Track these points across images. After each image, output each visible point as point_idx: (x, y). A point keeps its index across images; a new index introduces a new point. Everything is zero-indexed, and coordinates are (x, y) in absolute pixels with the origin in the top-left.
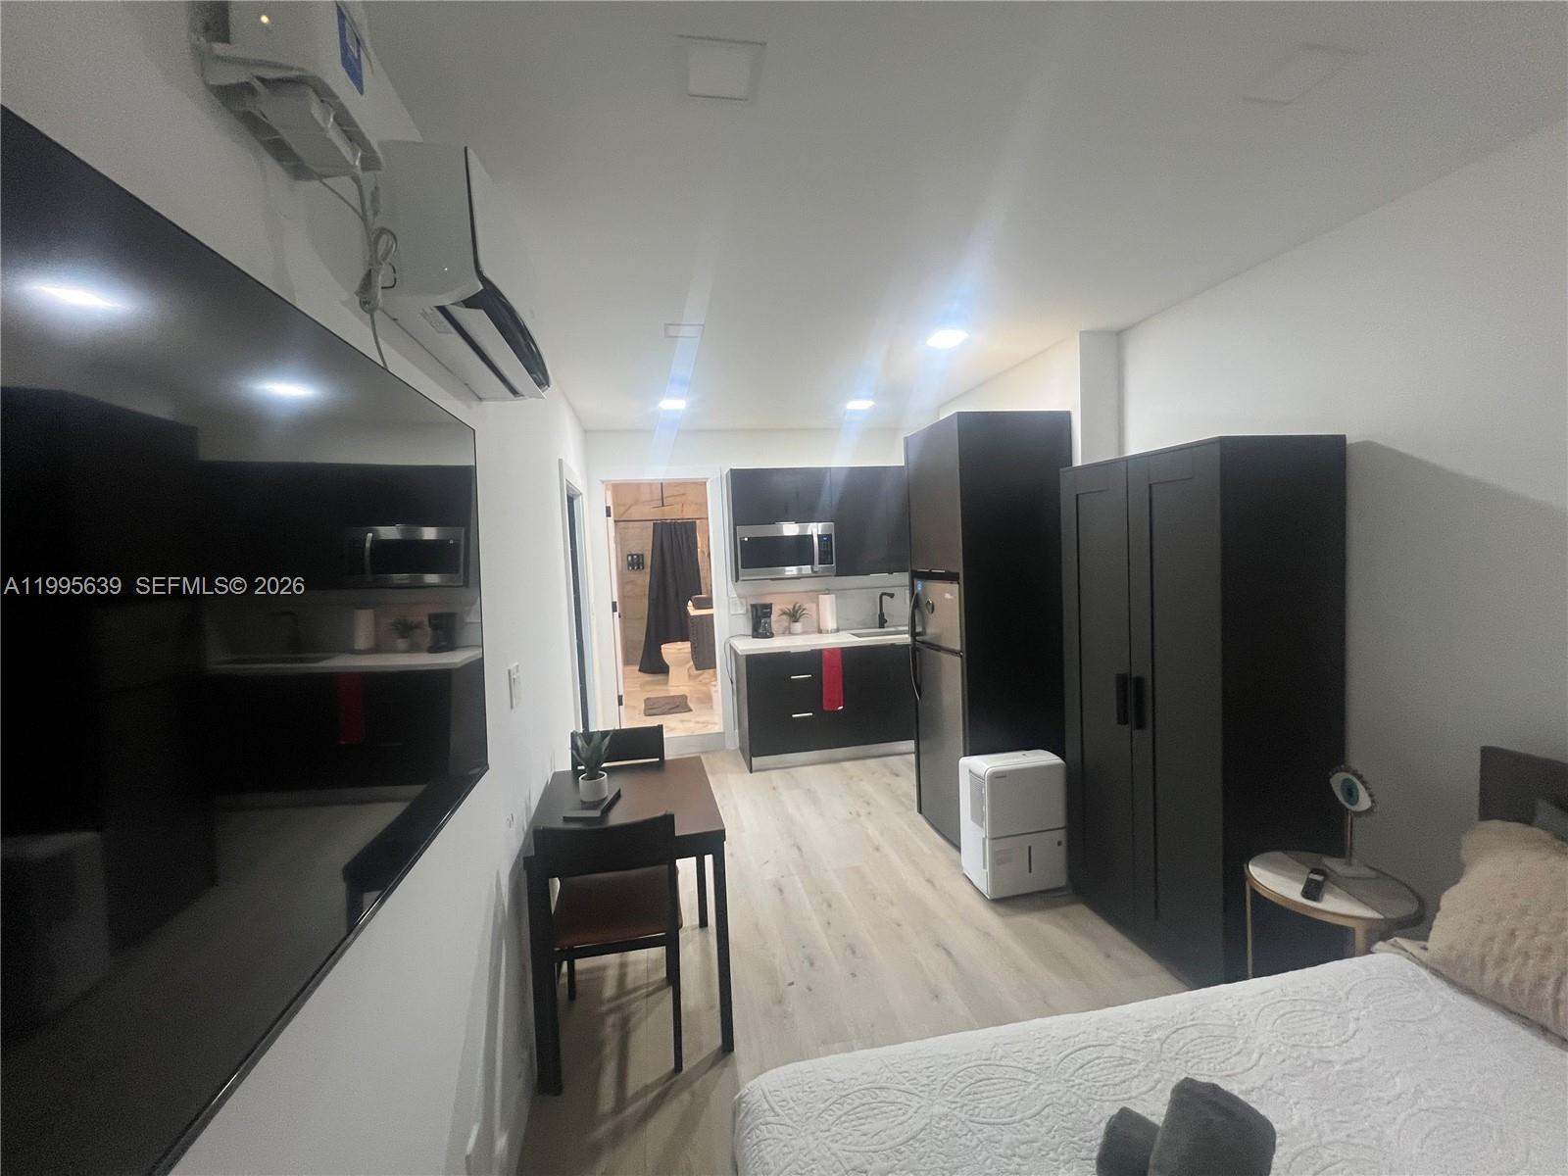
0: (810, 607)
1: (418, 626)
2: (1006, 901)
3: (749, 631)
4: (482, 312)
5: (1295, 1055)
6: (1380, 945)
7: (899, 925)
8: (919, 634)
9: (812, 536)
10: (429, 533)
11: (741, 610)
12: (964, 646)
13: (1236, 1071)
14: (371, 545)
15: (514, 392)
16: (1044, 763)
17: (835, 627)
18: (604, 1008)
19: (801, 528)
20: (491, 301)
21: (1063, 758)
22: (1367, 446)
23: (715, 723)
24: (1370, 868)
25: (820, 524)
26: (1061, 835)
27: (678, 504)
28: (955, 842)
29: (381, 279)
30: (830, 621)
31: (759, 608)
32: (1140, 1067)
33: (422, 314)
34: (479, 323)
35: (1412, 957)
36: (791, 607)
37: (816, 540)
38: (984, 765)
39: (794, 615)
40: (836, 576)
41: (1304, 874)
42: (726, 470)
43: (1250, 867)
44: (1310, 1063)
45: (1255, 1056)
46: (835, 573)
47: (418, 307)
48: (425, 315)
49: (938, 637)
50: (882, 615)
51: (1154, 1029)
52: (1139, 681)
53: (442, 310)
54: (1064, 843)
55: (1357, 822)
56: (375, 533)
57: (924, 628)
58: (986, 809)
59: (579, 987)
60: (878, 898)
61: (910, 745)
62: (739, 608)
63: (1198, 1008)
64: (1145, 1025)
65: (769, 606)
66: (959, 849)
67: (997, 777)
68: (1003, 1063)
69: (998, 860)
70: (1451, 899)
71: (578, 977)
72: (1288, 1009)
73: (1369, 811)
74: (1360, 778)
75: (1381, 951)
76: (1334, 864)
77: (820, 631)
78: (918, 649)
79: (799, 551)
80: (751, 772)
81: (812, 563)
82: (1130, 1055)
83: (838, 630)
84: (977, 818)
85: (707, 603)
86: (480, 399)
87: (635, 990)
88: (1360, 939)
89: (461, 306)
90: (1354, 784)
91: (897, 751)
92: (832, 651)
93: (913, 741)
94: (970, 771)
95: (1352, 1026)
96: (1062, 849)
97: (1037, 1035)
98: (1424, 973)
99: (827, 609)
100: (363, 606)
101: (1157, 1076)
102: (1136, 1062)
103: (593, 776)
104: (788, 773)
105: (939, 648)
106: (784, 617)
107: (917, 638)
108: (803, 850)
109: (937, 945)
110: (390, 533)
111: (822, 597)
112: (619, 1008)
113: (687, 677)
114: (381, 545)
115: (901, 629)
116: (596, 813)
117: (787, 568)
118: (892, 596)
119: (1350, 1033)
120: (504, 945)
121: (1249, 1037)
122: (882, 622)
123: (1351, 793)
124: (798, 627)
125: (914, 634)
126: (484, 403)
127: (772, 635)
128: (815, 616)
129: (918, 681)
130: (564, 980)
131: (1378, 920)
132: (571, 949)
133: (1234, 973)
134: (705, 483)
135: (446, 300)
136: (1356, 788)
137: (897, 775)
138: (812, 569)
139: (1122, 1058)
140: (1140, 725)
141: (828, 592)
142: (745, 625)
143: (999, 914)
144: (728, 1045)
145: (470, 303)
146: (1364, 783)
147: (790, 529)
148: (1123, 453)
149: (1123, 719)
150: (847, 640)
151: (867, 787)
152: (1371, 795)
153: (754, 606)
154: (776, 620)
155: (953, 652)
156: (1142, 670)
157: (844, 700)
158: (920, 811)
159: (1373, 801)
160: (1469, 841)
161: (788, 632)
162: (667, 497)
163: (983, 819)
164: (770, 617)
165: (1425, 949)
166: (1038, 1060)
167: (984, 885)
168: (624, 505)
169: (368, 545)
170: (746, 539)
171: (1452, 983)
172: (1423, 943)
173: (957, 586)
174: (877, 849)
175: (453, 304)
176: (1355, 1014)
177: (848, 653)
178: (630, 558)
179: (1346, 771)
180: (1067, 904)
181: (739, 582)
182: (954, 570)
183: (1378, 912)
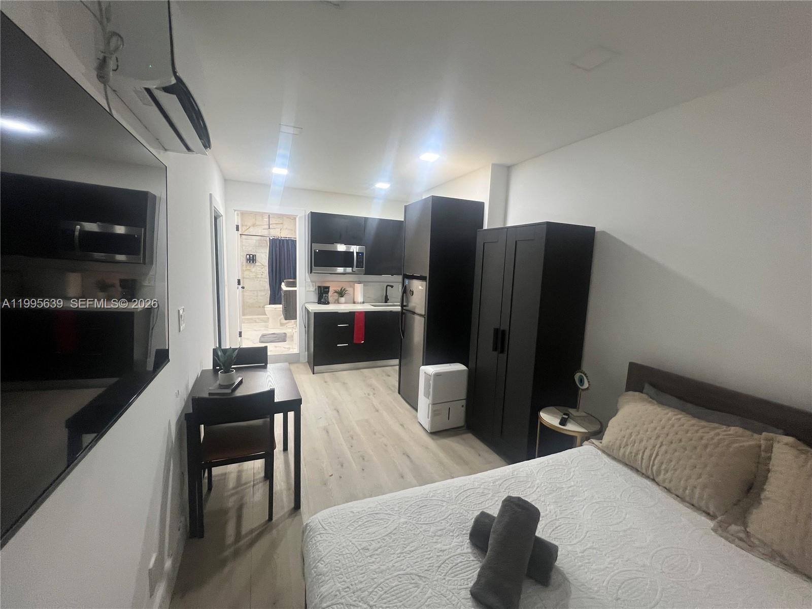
0: (350, 290)
1: (113, 286)
2: (436, 433)
3: (316, 300)
4: (175, 96)
5: (550, 486)
6: (586, 442)
7: (386, 446)
8: (405, 306)
9: (353, 252)
10: (120, 230)
11: (312, 289)
12: (426, 312)
13: (527, 494)
14: (80, 234)
15: (188, 149)
16: (459, 369)
17: (362, 301)
18: (229, 493)
19: (347, 248)
20: (180, 90)
21: (467, 367)
22: (603, 233)
23: (295, 348)
24: (585, 412)
25: (358, 247)
26: (464, 402)
27: (278, 228)
28: (415, 407)
29: (112, 64)
30: (359, 298)
31: (322, 289)
32: (490, 496)
33: (134, 91)
34: (171, 103)
35: (596, 446)
36: (340, 289)
37: (355, 254)
38: (432, 369)
39: (341, 293)
40: (364, 274)
41: (561, 415)
42: (308, 212)
43: (541, 413)
44: (555, 489)
45: (535, 488)
46: (364, 273)
47: (132, 86)
48: (136, 92)
49: (415, 308)
50: (386, 296)
51: (497, 480)
52: (503, 332)
53: (148, 91)
54: (465, 406)
55: (583, 393)
56: (81, 225)
57: (408, 304)
58: (431, 390)
59: (214, 484)
60: (377, 434)
61: (396, 361)
62: (312, 287)
63: (515, 471)
64: (493, 479)
65: (328, 288)
66: (416, 410)
67: (438, 375)
68: (432, 498)
69: (435, 414)
70: (613, 423)
71: (213, 479)
72: (549, 469)
73: (587, 389)
74: (585, 375)
75: (585, 445)
76: (572, 411)
77: (354, 303)
78: (404, 313)
79: (346, 259)
80: (314, 374)
81: (352, 267)
82: (486, 491)
83: (363, 303)
84: (427, 395)
85: (294, 284)
86: (166, 150)
87: (246, 484)
88: (578, 440)
89: (161, 90)
90: (583, 377)
91: (390, 365)
92: (360, 313)
93: (398, 360)
94: (425, 373)
95: (572, 474)
96: (464, 409)
97: (448, 486)
98: (600, 452)
99: (359, 292)
100: (73, 271)
101: (496, 499)
102: (489, 493)
103: (227, 370)
104: (333, 374)
105: (414, 313)
106: (335, 294)
107: (404, 308)
108: (340, 412)
109: (404, 454)
110: (92, 227)
111: (357, 285)
112: (237, 493)
113: (279, 324)
114: (85, 234)
115: (396, 304)
116: (229, 391)
117: (338, 268)
118: (392, 287)
119: (571, 477)
120: (172, 463)
121: (534, 481)
122: (386, 300)
123: (581, 381)
124: (343, 300)
125: (402, 306)
126: (168, 153)
127: (328, 303)
128: (352, 295)
129: (403, 329)
130: (205, 481)
131: (585, 432)
132: (211, 462)
133: (530, 455)
134: (295, 219)
135: (152, 85)
136: (583, 378)
137: (389, 376)
138: (352, 269)
139: (483, 493)
140: (502, 351)
141: (360, 282)
142: (314, 297)
143: (433, 439)
144: (297, 506)
145: (167, 90)
146: (587, 377)
147: (341, 248)
148: (506, 225)
149: (495, 349)
150: (368, 307)
151: (374, 382)
152: (589, 382)
153: (319, 287)
154: (331, 296)
155: (420, 315)
156: (505, 327)
157: (365, 338)
158: (399, 393)
159: (589, 385)
160: (622, 400)
161: (337, 302)
162: (271, 224)
163: (429, 395)
164: (328, 293)
165: (601, 443)
166: (448, 496)
167: (427, 427)
168: (246, 226)
169: (77, 233)
170: (317, 251)
171: (609, 455)
172: (600, 441)
173: (425, 283)
174: (377, 411)
175: (156, 88)
176: (573, 469)
177: (368, 314)
178: (248, 256)
179: (581, 372)
180: (464, 433)
181: (312, 274)
182: (424, 275)
183: (586, 429)
